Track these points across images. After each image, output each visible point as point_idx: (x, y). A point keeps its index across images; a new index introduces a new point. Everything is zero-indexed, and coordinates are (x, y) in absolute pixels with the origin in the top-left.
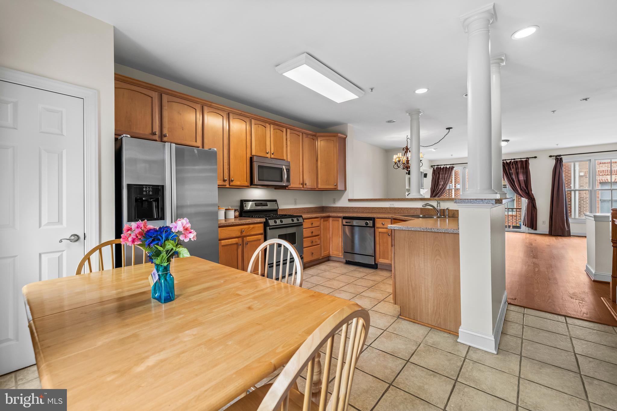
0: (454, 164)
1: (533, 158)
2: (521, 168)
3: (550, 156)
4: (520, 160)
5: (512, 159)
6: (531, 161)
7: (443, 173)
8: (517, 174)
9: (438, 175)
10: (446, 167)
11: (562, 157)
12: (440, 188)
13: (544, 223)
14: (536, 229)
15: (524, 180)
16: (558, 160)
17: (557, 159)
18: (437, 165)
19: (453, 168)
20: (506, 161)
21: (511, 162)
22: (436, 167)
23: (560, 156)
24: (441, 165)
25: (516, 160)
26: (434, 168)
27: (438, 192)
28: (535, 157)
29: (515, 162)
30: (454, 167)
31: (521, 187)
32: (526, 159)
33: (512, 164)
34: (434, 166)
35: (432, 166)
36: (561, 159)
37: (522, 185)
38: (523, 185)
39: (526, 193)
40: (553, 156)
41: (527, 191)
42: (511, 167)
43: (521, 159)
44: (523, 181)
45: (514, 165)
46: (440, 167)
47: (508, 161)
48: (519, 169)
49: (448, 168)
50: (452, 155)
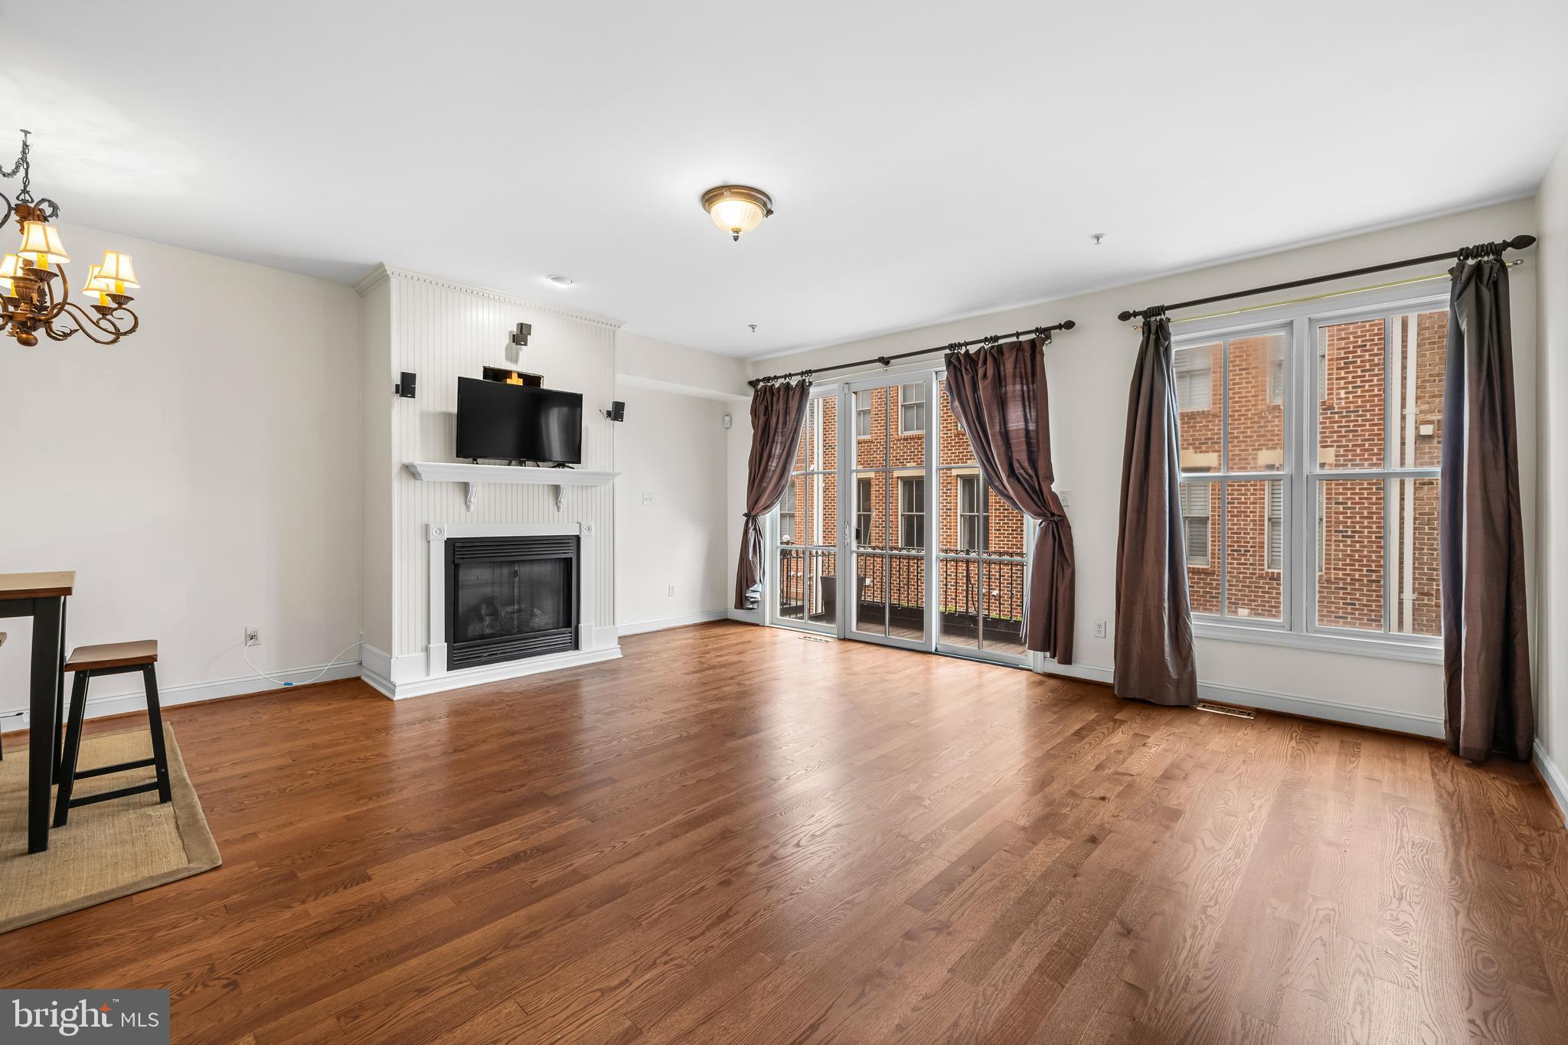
1: (1060, 328)
2: (1014, 376)
3: (1125, 316)
4: (1014, 339)
5: (989, 337)
6: (1050, 344)
7: (781, 406)
8: (1002, 404)
11: (1169, 314)
12: (773, 468)
13: (1100, 632)
14: (1067, 659)
15: (1027, 431)
17: (1148, 326)
20: (968, 347)
21: (981, 349)
22: (760, 386)
23: (1161, 310)
24: (775, 378)
25: (1001, 342)
26: (756, 391)
28: (1069, 325)
29: (994, 352)
30: (811, 383)
31: (1016, 465)
32: (1033, 336)
33: (986, 361)
34: (759, 381)
35: (751, 383)
37: (1015, 456)
38: (1020, 455)
39: (1033, 488)
40: (1135, 314)
41: (1035, 479)
42: (981, 372)
43: (1018, 334)
44: (1022, 433)
45: (990, 363)
46: (770, 384)
47: (972, 349)
48: (1010, 380)
49: (792, 389)
50: (753, 327)
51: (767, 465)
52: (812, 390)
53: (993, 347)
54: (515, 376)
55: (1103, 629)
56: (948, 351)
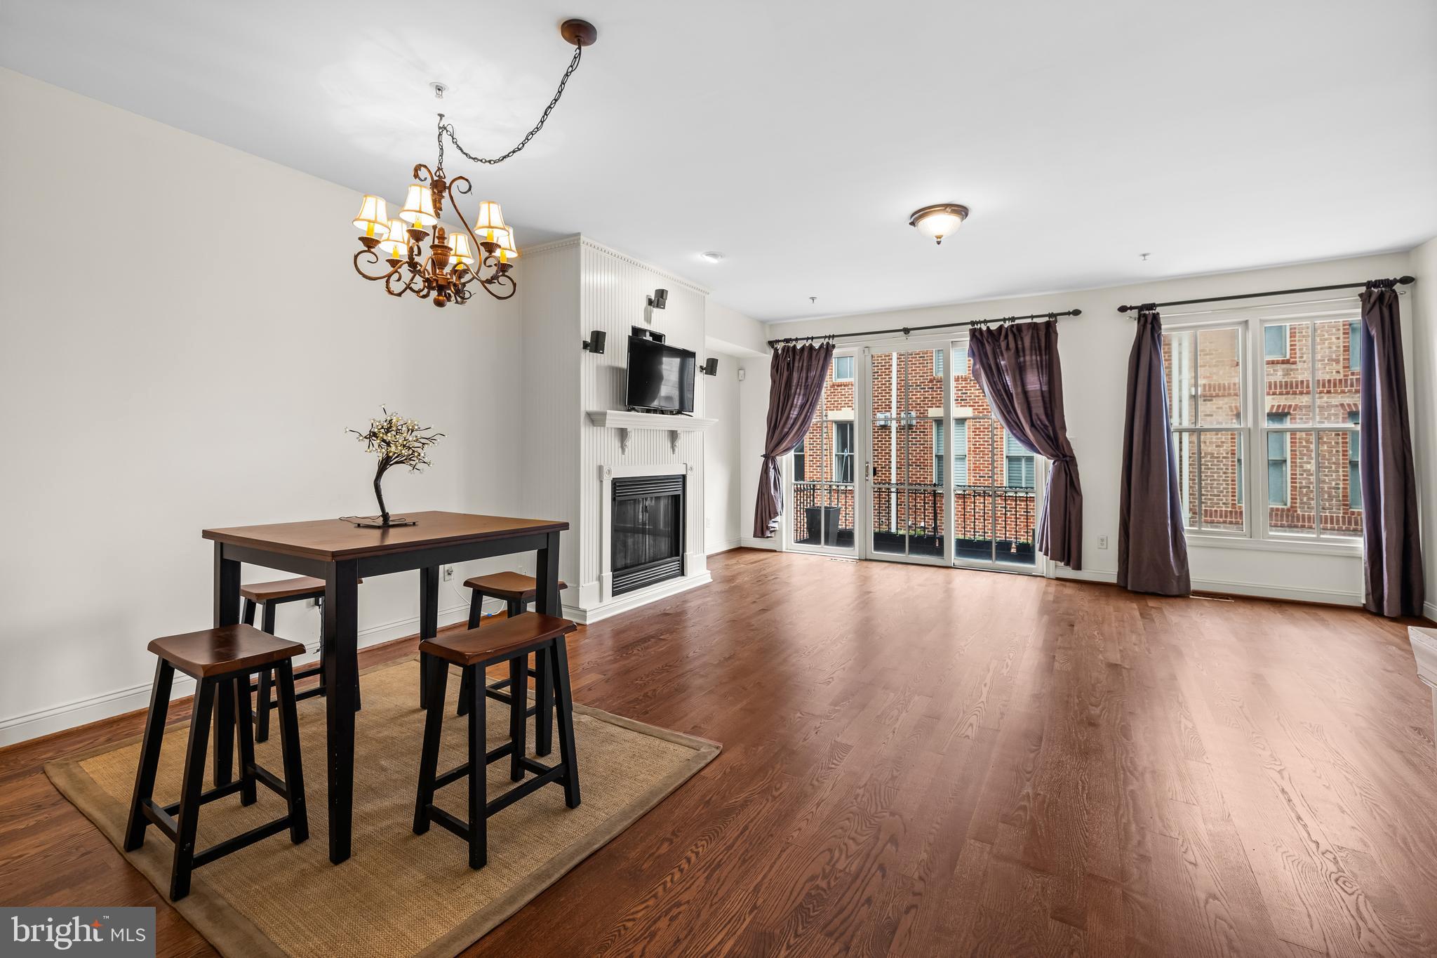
0: (833, 336)
1: (1069, 313)
2: (1031, 350)
3: (1123, 309)
4: (1029, 321)
5: (1007, 317)
6: (1062, 327)
7: (802, 365)
8: (1020, 370)
9: (786, 374)
10: (811, 345)
11: (1158, 310)
12: (794, 416)
13: (1102, 544)
14: (1078, 567)
15: (1042, 392)
16: (1146, 321)
17: (1142, 319)
18: (787, 341)
19: (828, 349)
20: (989, 324)
21: (1001, 327)
22: (780, 346)
23: (1152, 306)
24: (797, 340)
25: (1017, 322)
26: (776, 350)
27: (786, 430)
28: (1077, 313)
29: (1014, 329)
30: (834, 346)
31: (1034, 417)
32: (1046, 319)
33: (1006, 337)
34: (778, 341)
35: (771, 343)
36: (1156, 318)
37: (1034, 411)
38: (1038, 409)
39: (1048, 436)
40: (1131, 308)
41: (1050, 429)
42: (1003, 345)
43: (1032, 317)
44: (1039, 393)
45: (1011, 338)
46: (791, 345)
47: (994, 326)
48: (1028, 352)
49: (816, 350)
50: (813, 299)
51: (789, 414)
52: (835, 352)
53: (1012, 326)
54: (648, 334)
55: (1105, 543)
56: (970, 327)
